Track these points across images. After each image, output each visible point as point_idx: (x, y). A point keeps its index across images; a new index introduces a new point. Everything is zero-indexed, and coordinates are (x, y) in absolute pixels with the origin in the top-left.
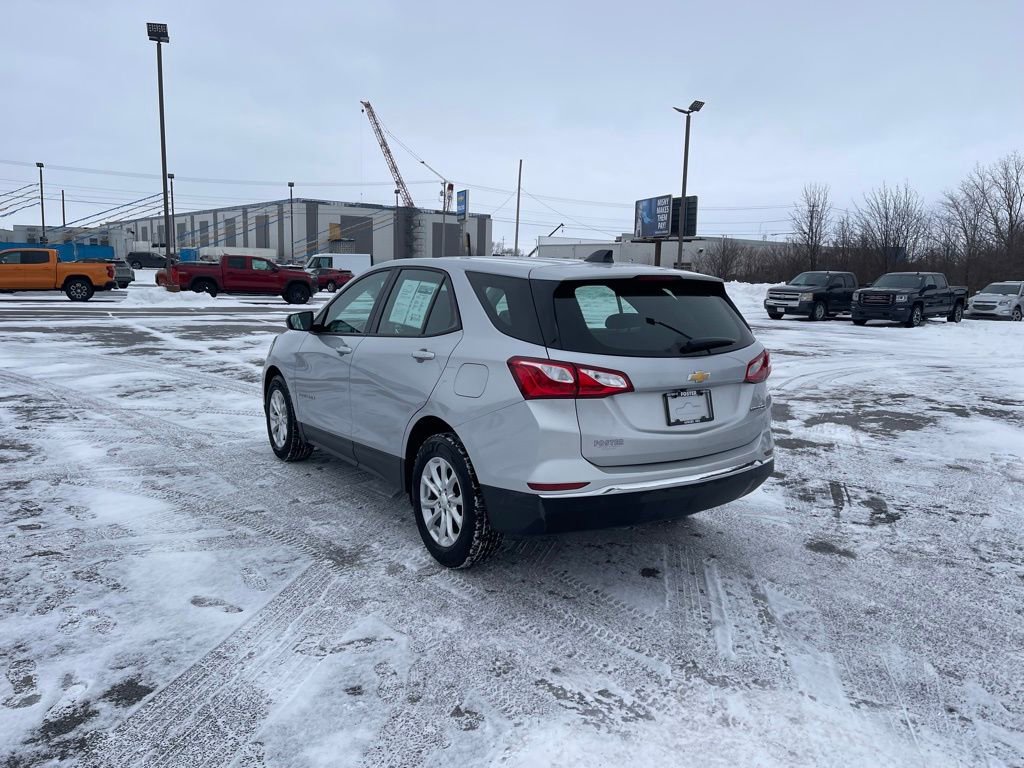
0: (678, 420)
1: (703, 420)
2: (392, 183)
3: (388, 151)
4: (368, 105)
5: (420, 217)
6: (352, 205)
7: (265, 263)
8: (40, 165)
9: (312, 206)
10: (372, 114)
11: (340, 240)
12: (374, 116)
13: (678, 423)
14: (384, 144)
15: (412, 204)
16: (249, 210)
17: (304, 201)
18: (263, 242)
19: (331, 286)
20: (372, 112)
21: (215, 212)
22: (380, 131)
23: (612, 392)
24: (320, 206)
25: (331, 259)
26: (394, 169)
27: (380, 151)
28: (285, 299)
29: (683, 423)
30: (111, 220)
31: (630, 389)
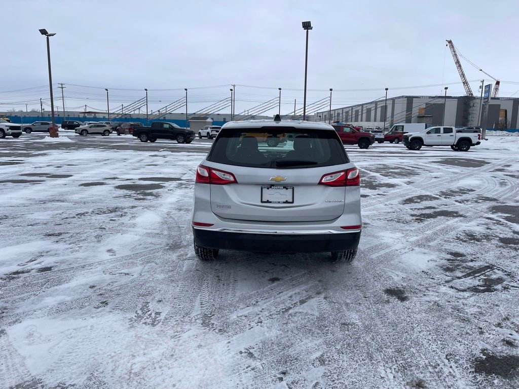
0: (268, 201)
1: (287, 202)
2: (461, 83)
3: (460, 66)
4: (450, 42)
5: (475, 101)
6: (433, 97)
7: (349, 129)
8: (280, 89)
9: (410, 99)
10: (452, 46)
11: (424, 117)
12: (453, 47)
13: (268, 202)
14: (458, 62)
15: (472, 94)
16: (378, 103)
17: (406, 97)
18: (384, 119)
19: (396, 140)
20: (452, 45)
21: (362, 105)
22: (456, 55)
23: (228, 183)
24: (414, 99)
25: (403, 126)
26: (463, 75)
27: (455, 66)
28: (359, 146)
29: (271, 202)
30: (319, 111)
31: (235, 182)
